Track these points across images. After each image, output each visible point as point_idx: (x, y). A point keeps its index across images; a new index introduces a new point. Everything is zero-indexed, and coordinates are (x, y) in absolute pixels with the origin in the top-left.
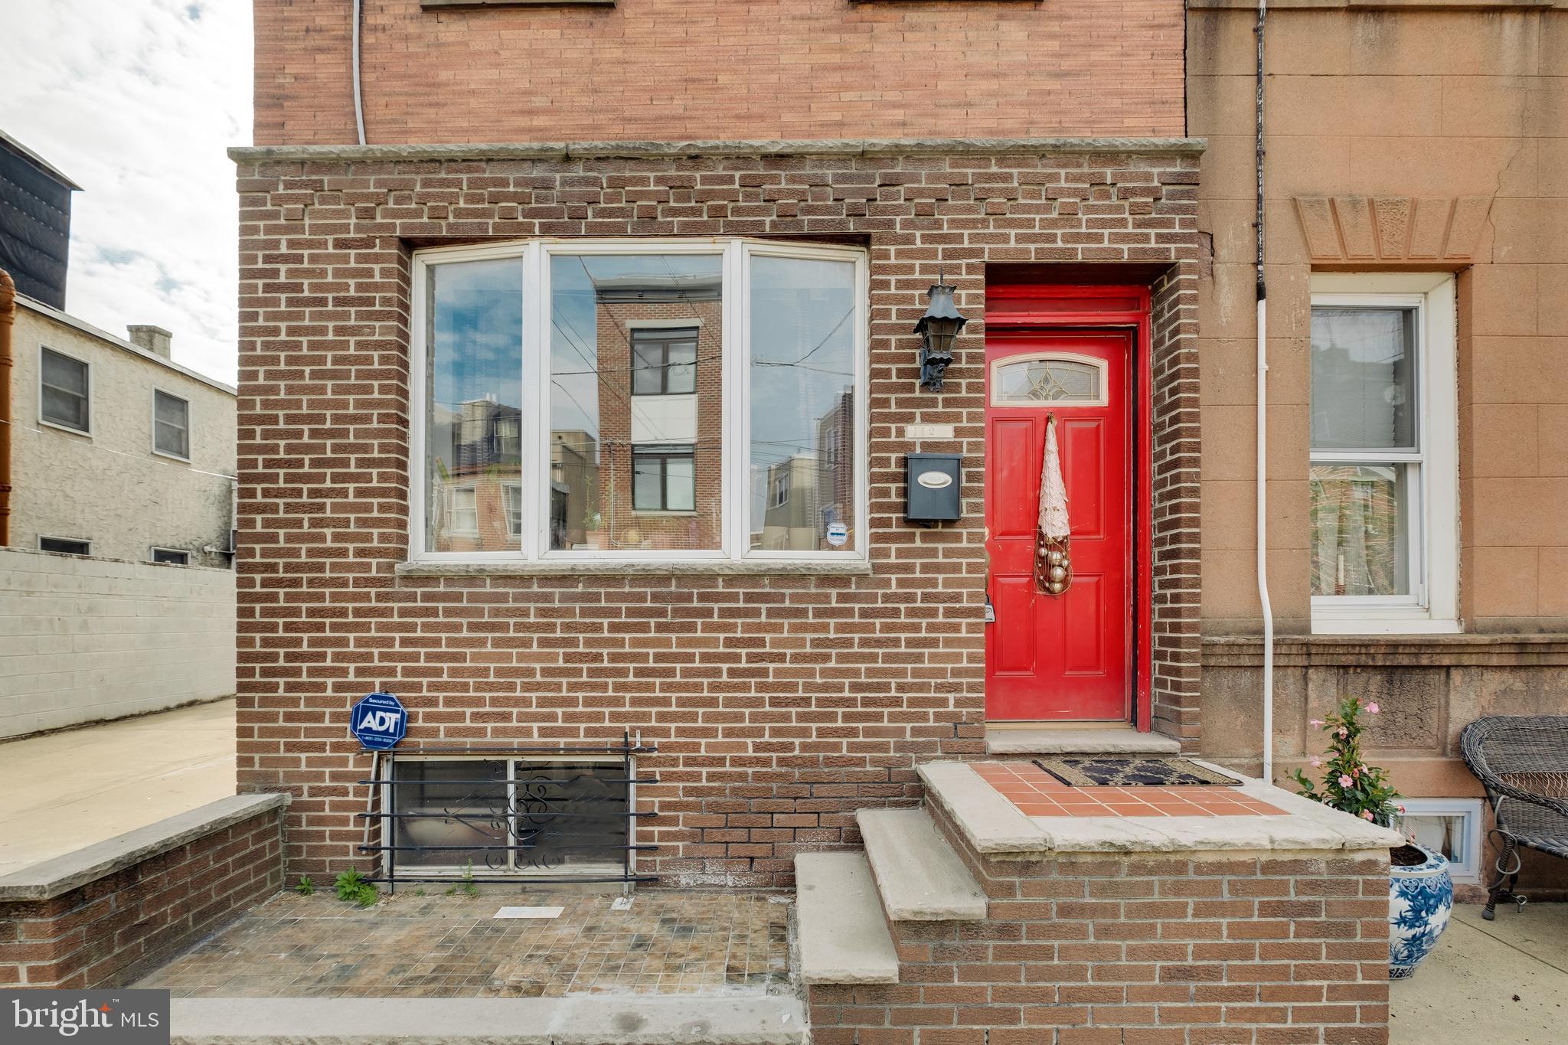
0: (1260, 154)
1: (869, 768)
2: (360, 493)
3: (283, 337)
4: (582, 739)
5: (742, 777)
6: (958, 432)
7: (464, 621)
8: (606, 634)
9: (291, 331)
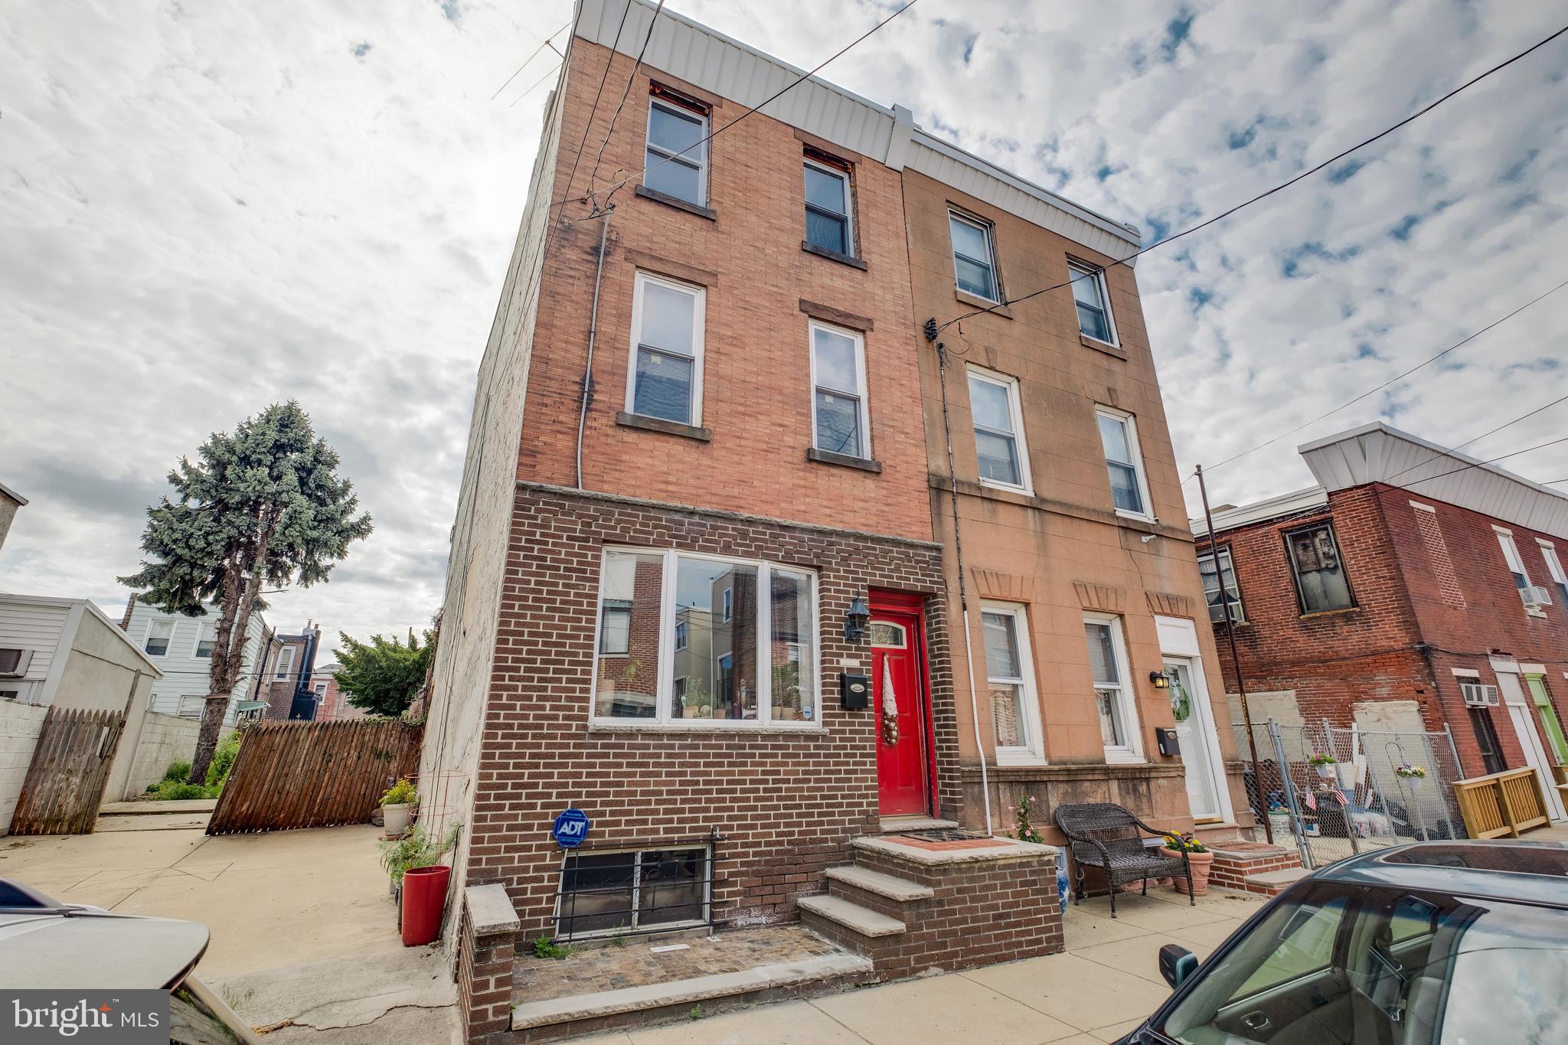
0: (959, 549)
1: (830, 844)
2: (569, 681)
3: (532, 586)
4: (687, 834)
5: (770, 853)
6: (862, 663)
7: (625, 761)
8: (702, 769)
9: (537, 583)
